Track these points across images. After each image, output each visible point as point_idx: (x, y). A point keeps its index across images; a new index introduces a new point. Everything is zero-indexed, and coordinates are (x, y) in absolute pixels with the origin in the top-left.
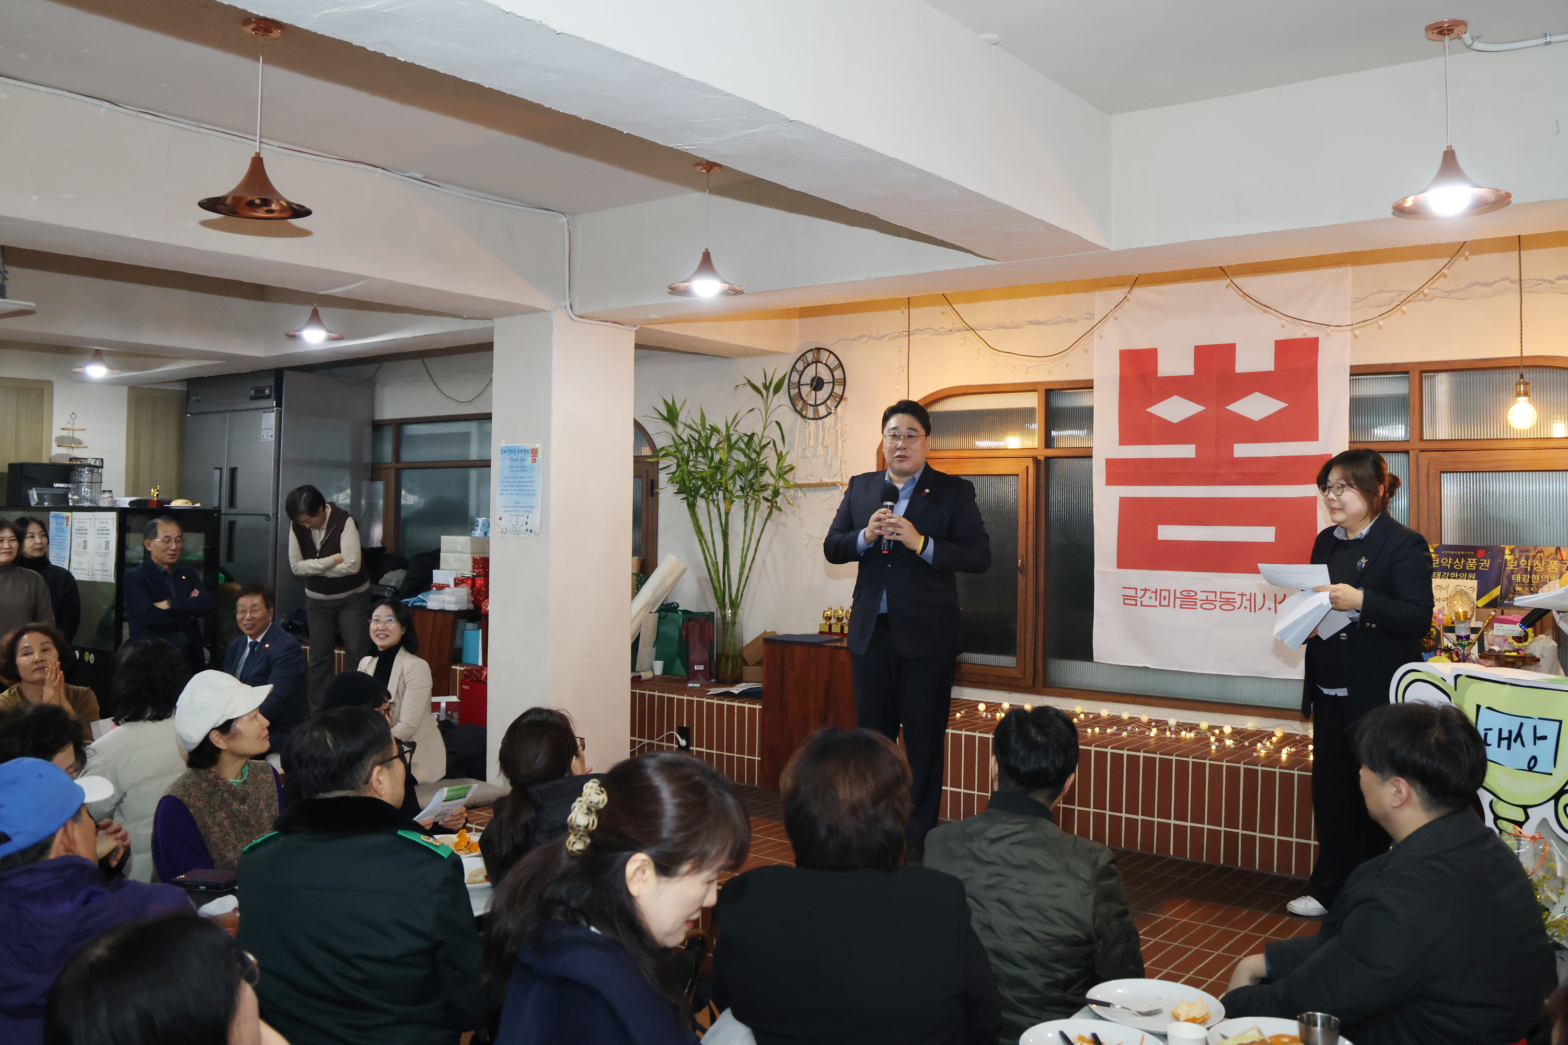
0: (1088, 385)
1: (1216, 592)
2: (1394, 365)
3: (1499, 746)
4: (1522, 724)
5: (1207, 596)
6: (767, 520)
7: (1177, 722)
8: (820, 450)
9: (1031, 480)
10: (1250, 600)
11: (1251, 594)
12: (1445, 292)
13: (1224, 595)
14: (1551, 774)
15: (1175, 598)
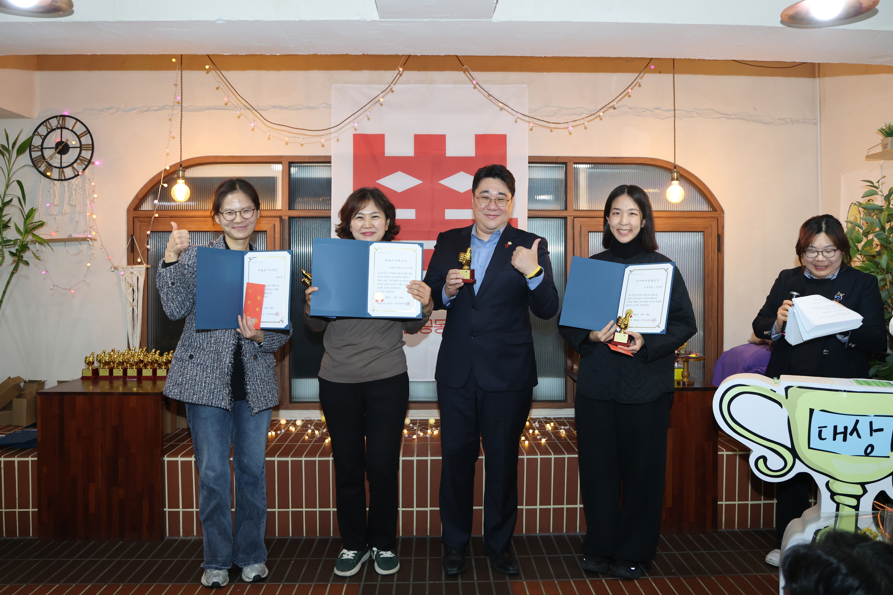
0: (326, 161)
2: (558, 157)
6: (12, 274)
8: (67, 208)
9: (278, 236)
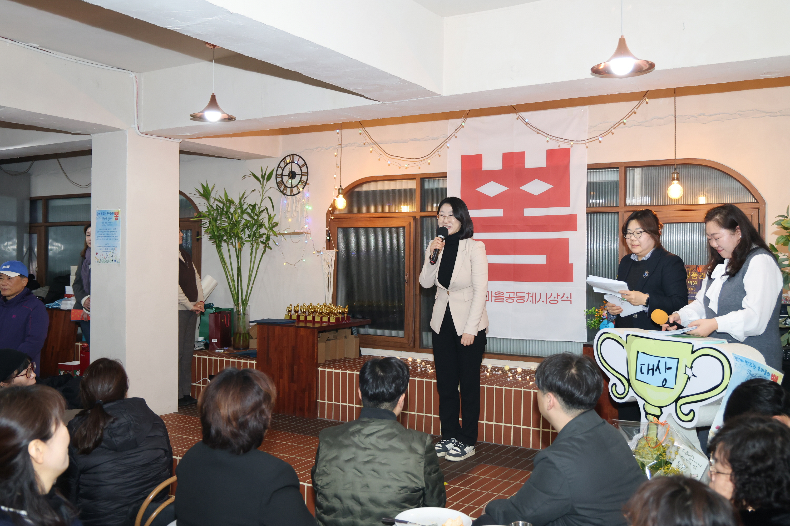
0: (443, 176)
1: (514, 293)
2: (611, 163)
3: (648, 374)
4: (659, 361)
5: (509, 295)
6: (263, 254)
7: (492, 367)
8: (294, 214)
9: (412, 230)
10: (533, 297)
11: (533, 293)
12: (639, 123)
13: (518, 294)
14: (673, 388)
15: (492, 296)
